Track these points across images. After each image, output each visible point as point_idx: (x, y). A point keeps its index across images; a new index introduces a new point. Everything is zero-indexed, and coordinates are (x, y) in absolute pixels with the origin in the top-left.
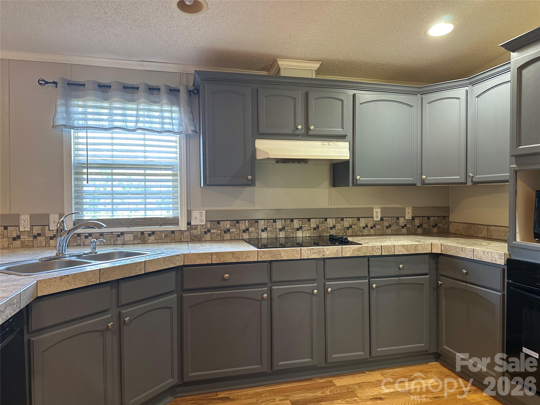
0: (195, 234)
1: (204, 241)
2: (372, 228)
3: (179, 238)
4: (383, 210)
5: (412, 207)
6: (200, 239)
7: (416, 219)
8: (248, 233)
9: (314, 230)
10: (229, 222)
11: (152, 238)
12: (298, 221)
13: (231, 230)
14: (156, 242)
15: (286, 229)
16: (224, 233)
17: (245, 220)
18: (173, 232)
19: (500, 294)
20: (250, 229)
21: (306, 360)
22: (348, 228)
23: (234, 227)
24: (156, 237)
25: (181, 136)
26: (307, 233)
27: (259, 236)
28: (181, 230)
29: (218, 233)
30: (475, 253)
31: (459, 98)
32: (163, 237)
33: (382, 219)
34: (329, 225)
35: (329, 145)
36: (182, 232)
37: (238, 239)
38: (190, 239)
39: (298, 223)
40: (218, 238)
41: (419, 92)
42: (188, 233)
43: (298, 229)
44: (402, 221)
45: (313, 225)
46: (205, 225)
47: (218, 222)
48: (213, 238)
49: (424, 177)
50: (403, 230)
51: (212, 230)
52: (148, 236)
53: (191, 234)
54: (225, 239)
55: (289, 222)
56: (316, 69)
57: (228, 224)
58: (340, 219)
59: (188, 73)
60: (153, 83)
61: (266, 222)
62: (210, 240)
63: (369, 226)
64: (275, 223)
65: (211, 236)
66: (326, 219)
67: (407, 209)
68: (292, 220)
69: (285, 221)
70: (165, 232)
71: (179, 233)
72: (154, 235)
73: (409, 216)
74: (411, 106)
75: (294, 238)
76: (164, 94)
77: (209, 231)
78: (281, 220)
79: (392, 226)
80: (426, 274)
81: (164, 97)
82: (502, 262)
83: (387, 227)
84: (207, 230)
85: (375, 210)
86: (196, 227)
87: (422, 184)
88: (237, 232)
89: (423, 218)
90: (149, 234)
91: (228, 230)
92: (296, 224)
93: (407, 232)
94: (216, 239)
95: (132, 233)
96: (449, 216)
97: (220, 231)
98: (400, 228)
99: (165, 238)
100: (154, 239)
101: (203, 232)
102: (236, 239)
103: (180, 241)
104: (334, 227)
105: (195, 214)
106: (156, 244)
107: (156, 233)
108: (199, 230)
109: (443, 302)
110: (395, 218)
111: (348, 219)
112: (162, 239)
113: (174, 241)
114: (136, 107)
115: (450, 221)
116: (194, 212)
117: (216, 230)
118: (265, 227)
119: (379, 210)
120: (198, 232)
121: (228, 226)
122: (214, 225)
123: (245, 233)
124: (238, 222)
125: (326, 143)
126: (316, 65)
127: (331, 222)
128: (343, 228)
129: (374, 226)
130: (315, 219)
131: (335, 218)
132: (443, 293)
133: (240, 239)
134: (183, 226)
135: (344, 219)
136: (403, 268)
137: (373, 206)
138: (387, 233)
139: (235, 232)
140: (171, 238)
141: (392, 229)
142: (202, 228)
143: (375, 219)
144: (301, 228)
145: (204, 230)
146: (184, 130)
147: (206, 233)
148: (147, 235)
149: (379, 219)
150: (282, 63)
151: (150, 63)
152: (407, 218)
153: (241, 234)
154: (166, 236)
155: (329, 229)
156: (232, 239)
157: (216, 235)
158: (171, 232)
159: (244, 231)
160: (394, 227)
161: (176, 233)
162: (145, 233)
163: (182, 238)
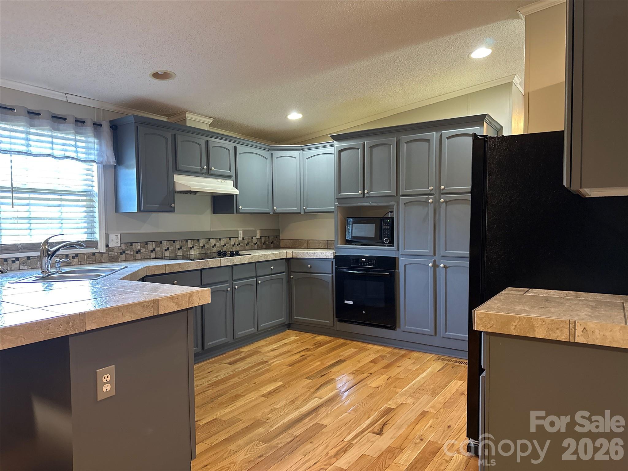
0: (112, 255)
1: (120, 261)
2: (238, 245)
3: (99, 259)
4: (244, 232)
5: (260, 230)
6: (117, 259)
7: (262, 238)
8: (155, 253)
9: (202, 248)
10: (139, 244)
11: (76, 260)
12: (191, 242)
13: (141, 251)
14: (79, 264)
15: (182, 248)
16: (136, 253)
17: (152, 242)
18: (94, 254)
19: (331, 275)
20: (156, 249)
21: (223, 339)
22: (223, 246)
23: (144, 248)
24: (80, 260)
25: (99, 166)
26: (197, 251)
27: (163, 255)
28: (100, 252)
29: (131, 254)
30: (316, 254)
31: (296, 158)
32: (86, 259)
33: (243, 239)
34: (212, 244)
35: (222, 182)
36: (101, 254)
37: (147, 258)
38: (108, 260)
39: (191, 243)
40: (131, 258)
41: (270, 149)
42: (107, 255)
43: (191, 248)
44: (255, 240)
45: (201, 245)
46: (120, 246)
47: (131, 244)
48: (128, 259)
49: (275, 208)
50: (255, 246)
51: (126, 251)
52: (73, 258)
53: (110, 255)
54: (137, 259)
55: (184, 242)
56: (210, 124)
57: (139, 245)
58: (219, 239)
59: (104, 110)
60: (80, 116)
61: (168, 243)
62: (125, 260)
63: (236, 244)
64: (174, 244)
65: (125, 257)
66: (209, 240)
67: (257, 230)
68: (187, 241)
69: (182, 242)
70: (87, 254)
71: (99, 254)
72: (78, 257)
73: (258, 237)
74: (267, 159)
75: (189, 255)
76: (90, 127)
77: (124, 252)
78: (179, 241)
79: (249, 244)
80: (283, 272)
81: (89, 130)
82: (332, 257)
83: (247, 245)
84: (122, 251)
85: (239, 232)
86: (113, 249)
87: (273, 213)
88: (146, 252)
89: (266, 237)
90: (73, 256)
91: (139, 251)
92: (190, 244)
93: (258, 248)
94: (130, 259)
95: (58, 256)
96: (279, 236)
97: (132, 252)
98: (254, 244)
99: (87, 260)
100: (78, 262)
101: (119, 253)
102: (146, 259)
103: (100, 262)
104: (215, 245)
105: (112, 237)
106: (79, 266)
107: (79, 255)
108: (115, 251)
109: (294, 289)
110: (251, 238)
111: (223, 239)
112: (85, 261)
113: (95, 262)
114: (51, 134)
115: (280, 239)
116: (111, 235)
117: (130, 251)
118: (168, 247)
119: (241, 232)
120: (115, 253)
121: (139, 247)
122: (128, 247)
123: (152, 253)
124: (146, 243)
125: (220, 181)
126: (210, 121)
127: (213, 242)
128: (220, 246)
129: (239, 244)
130: (202, 240)
131: (215, 238)
132: (294, 283)
133: (148, 258)
134: (102, 248)
135: (221, 239)
136: (274, 268)
137: (238, 229)
138: (246, 249)
139: (145, 252)
140: (92, 260)
141: (249, 246)
142: (118, 249)
143: (240, 239)
144: (193, 247)
145: (120, 252)
146: (104, 161)
147: (121, 254)
148: (71, 258)
149: (242, 239)
150: (188, 116)
151: (72, 96)
152: (257, 238)
153: (149, 254)
154: (88, 258)
155: (212, 247)
156: (143, 258)
157: (129, 255)
158: (92, 254)
159: (152, 251)
160: (250, 244)
161: (96, 255)
162: (69, 255)
163: (102, 259)
